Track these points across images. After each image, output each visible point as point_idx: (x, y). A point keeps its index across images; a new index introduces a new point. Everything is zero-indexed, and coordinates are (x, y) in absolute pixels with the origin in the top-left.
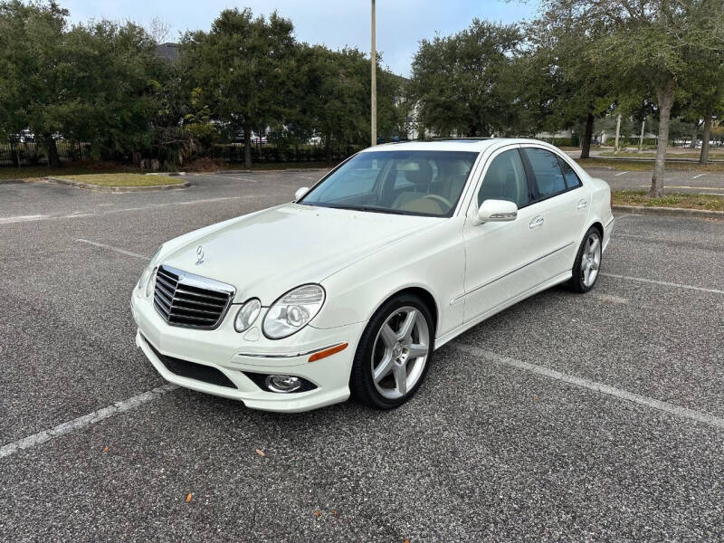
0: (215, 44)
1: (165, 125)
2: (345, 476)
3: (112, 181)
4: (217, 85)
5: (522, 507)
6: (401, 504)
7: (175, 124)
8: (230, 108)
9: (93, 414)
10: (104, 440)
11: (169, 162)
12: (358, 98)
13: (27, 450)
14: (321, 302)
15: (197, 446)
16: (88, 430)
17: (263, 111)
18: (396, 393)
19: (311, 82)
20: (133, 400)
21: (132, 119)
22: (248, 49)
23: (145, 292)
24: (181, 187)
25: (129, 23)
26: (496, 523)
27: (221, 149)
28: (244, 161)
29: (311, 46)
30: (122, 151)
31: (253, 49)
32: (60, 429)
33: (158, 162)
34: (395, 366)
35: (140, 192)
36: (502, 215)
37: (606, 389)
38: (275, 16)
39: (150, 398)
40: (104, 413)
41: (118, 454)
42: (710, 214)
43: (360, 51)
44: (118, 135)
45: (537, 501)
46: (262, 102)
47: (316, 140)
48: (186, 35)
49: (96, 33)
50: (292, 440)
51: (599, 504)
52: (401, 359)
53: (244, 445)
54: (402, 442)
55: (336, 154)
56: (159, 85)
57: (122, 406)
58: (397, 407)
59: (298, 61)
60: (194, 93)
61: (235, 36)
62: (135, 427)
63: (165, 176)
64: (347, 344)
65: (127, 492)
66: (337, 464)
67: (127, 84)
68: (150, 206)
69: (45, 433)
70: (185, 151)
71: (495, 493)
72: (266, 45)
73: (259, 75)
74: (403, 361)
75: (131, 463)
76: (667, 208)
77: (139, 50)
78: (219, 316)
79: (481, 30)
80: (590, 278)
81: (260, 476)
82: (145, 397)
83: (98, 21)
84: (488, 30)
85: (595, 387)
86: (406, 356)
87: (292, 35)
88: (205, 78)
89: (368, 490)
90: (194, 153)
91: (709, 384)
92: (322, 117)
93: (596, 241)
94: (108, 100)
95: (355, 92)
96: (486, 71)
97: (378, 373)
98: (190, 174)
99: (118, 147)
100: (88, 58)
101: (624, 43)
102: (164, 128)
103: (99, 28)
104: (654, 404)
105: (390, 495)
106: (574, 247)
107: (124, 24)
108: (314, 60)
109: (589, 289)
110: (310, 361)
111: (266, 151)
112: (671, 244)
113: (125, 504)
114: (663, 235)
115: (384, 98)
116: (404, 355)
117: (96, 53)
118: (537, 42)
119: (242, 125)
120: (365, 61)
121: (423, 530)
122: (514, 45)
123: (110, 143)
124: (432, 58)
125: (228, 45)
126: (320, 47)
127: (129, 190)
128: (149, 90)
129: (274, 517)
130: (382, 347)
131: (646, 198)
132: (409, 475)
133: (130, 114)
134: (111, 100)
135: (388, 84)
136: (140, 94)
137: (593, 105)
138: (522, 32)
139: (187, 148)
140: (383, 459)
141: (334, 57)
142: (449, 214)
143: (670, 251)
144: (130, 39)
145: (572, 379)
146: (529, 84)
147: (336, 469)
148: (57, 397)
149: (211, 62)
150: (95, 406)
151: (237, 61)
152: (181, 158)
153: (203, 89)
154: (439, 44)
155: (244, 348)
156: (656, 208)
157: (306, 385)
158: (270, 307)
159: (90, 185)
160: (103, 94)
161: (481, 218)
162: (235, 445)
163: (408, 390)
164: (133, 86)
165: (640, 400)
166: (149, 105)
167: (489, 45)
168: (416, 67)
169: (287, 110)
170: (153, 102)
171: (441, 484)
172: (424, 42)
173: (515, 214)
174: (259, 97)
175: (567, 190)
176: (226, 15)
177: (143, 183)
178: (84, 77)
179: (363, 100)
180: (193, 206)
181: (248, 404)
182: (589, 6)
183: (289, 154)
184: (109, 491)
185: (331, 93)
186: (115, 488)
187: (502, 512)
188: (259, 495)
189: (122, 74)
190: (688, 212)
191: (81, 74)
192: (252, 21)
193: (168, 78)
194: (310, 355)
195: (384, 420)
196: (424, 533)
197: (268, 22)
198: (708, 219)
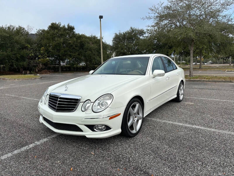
0: (49, 33)
1: (32, 59)
2: (125, 158)
3: (14, 77)
4: (49, 46)
5: (185, 162)
6: (146, 164)
7: (35, 59)
8: (54, 53)
9: (27, 146)
10: (34, 154)
11: (33, 71)
12: (96, 51)
13: (5, 159)
14: (112, 99)
15: (69, 153)
16: (27, 151)
17: (65, 54)
18: (134, 132)
19: (81, 45)
20: (41, 141)
21: (20, 57)
22: (60, 35)
23: (44, 103)
24: (39, 78)
25: (19, 26)
26: (179, 167)
27: (50, 67)
28: (59, 71)
29: (80, 34)
30: (16, 68)
31: (62, 35)
32: (16, 152)
33: (29, 72)
34: (134, 122)
35: (25, 80)
36: (160, 74)
37: (197, 127)
38: (69, 25)
39: (47, 140)
40: (31, 146)
41: (40, 158)
42: (208, 81)
43: (96, 36)
44: (15, 62)
45: (189, 159)
46: (65, 51)
47: (82, 64)
48: (39, 30)
49: (8, 29)
50: (102, 149)
51: (208, 158)
52: (135, 120)
53: (86, 151)
54: (139, 146)
55: (89, 68)
56: (30, 46)
57: (38, 143)
58: (134, 136)
59: (76, 39)
60: (41, 49)
61: (55, 31)
62: (44, 149)
63: (32, 75)
64: (120, 114)
65: (47, 170)
66: (120, 155)
67: (19, 46)
68: (29, 84)
69: (10, 154)
70: (38, 67)
71: (175, 159)
72: (66, 34)
73: (64, 43)
74: (136, 121)
75: (46, 160)
76: (195, 79)
77: (22, 35)
78: (75, 107)
79: (133, 30)
80: (181, 97)
81: (95, 160)
82: (45, 140)
83: (8, 25)
84: (135, 30)
85: (194, 126)
86: (136, 119)
87: (74, 31)
88: (45, 44)
89: (134, 161)
90: (42, 68)
91: (226, 124)
92: (85, 56)
93: (182, 86)
94: (12, 51)
95: (95, 49)
96: (135, 43)
97: (129, 124)
98: (41, 75)
99: (15, 66)
100: (5, 37)
101: (179, 31)
102: (31, 60)
103: (9, 28)
104: (213, 130)
105: (141, 162)
106: (177, 87)
107: (18, 26)
108: (82, 39)
109: (181, 101)
110: (109, 119)
111: (66, 67)
112: (200, 89)
113: (48, 173)
114: (196, 86)
115: (104, 51)
116: (135, 119)
117: (8, 35)
118: (150, 33)
119: (58, 59)
120: (98, 39)
121: (156, 171)
122: (143, 35)
123: (12, 65)
124: (118, 39)
125: (53, 34)
126: (83, 35)
127: (21, 80)
128: (26, 48)
129: (104, 173)
130: (130, 115)
131: (188, 77)
132: (146, 156)
133: (19, 55)
134: (13, 51)
135: (106, 46)
136: (23, 49)
137: (168, 52)
138: (145, 31)
139: (39, 67)
140: (135, 152)
141: (88, 38)
142: (145, 74)
143: (200, 90)
144: (20, 31)
145: (186, 125)
146: (148, 46)
147: (121, 156)
148: (11, 142)
149: (48, 39)
150: (27, 144)
151: (56, 39)
152: (37, 70)
153: (45, 48)
154: (120, 34)
155: (85, 116)
156: (192, 80)
157: (108, 128)
158: (94, 102)
159: (6, 79)
160: (10, 49)
161: (154, 75)
162: (83, 151)
163: (137, 130)
164: (21, 46)
165: (209, 129)
166: (27, 53)
167: (135, 35)
168: (114, 41)
169: (74, 54)
170: (28, 52)
171: (157, 157)
172: (116, 34)
173: (164, 74)
174: (64, 50)
175: (174, 70)
176: (53, 24)
177: (26, 77)
178: (3, 43)
179: (98, 51)
180: (44, 84)
181: (87, 136)
182: (168, 21)
183: (74, 68)
184: (41, 170)
185: (87, 49)
186: (43, 169)
187: (179, 163)
188: (97, 166)
189: (17, 42)
190: (201, 80)
191: (3, 42)
192: (61, 26)
193: (33, 44)
194: (109, 117)
195: (131, 140)
196: (157, 172)
197: (66, 27)
198: (207, 82)
